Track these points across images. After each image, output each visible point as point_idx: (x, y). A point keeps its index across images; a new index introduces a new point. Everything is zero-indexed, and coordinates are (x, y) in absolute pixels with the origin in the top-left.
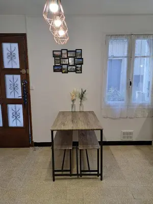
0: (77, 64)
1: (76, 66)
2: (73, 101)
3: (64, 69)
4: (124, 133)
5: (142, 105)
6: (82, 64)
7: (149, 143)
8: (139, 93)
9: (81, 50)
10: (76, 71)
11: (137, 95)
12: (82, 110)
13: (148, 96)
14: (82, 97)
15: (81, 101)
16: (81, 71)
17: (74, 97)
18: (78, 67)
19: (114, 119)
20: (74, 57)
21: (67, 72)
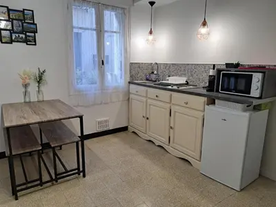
0: (26, 32)
1: (25, 34)
2: (26, 86)
3: (4, 37)
4: (99, 123)
5: (116, 88)
6: (35, 32)
7: (125, 129)
8: (112, 74)
9: (32, 11)
10: (26, 41)
11: (109, 77)
12: (41, 99)
13: (121, 78)
14: (40, 79)
15: (39, 87)
16: (35, 42)
17: (27, 81)
18: (29, 36)
19: (86, 107)
20: (21, 20)
21: (11, 42)
